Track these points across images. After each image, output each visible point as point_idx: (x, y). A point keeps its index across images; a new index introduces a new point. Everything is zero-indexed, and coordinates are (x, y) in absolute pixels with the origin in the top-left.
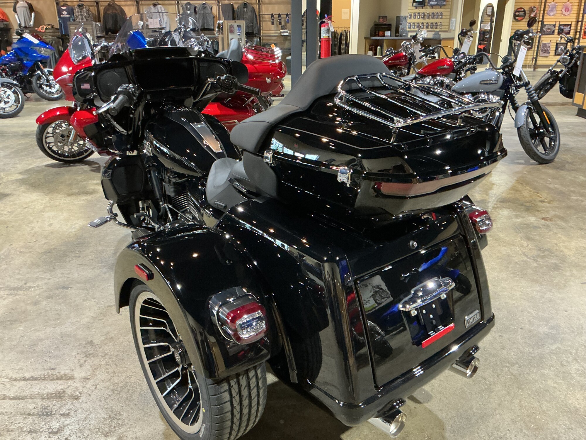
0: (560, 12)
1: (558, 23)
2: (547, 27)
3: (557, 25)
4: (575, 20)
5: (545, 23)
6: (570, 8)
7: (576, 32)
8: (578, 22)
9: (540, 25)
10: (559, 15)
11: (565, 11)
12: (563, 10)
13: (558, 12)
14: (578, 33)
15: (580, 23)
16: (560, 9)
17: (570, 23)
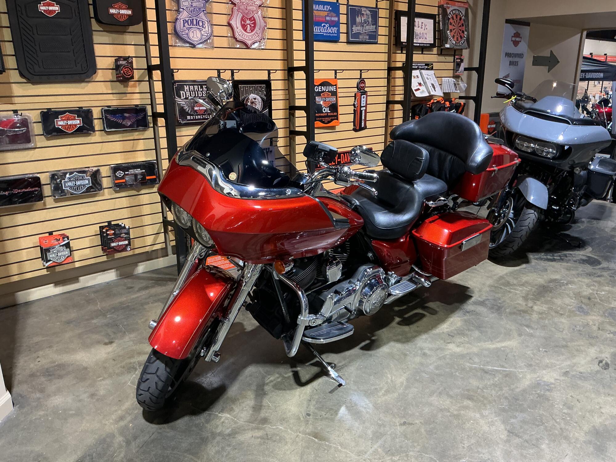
0: (225, 31)
1: (226, 76)
2: (186, 92)
4: (279, 65)
5: (178, 76)
6: (256, 16)
7: (292, 109)
8: (290, 71)
9: (158, 86)
10: (224, 42)
11: (244, 27)
12: (236, 23)
13: (217, 30)
14: (300, 114)
15: (300, 75)
17: (264, 76)
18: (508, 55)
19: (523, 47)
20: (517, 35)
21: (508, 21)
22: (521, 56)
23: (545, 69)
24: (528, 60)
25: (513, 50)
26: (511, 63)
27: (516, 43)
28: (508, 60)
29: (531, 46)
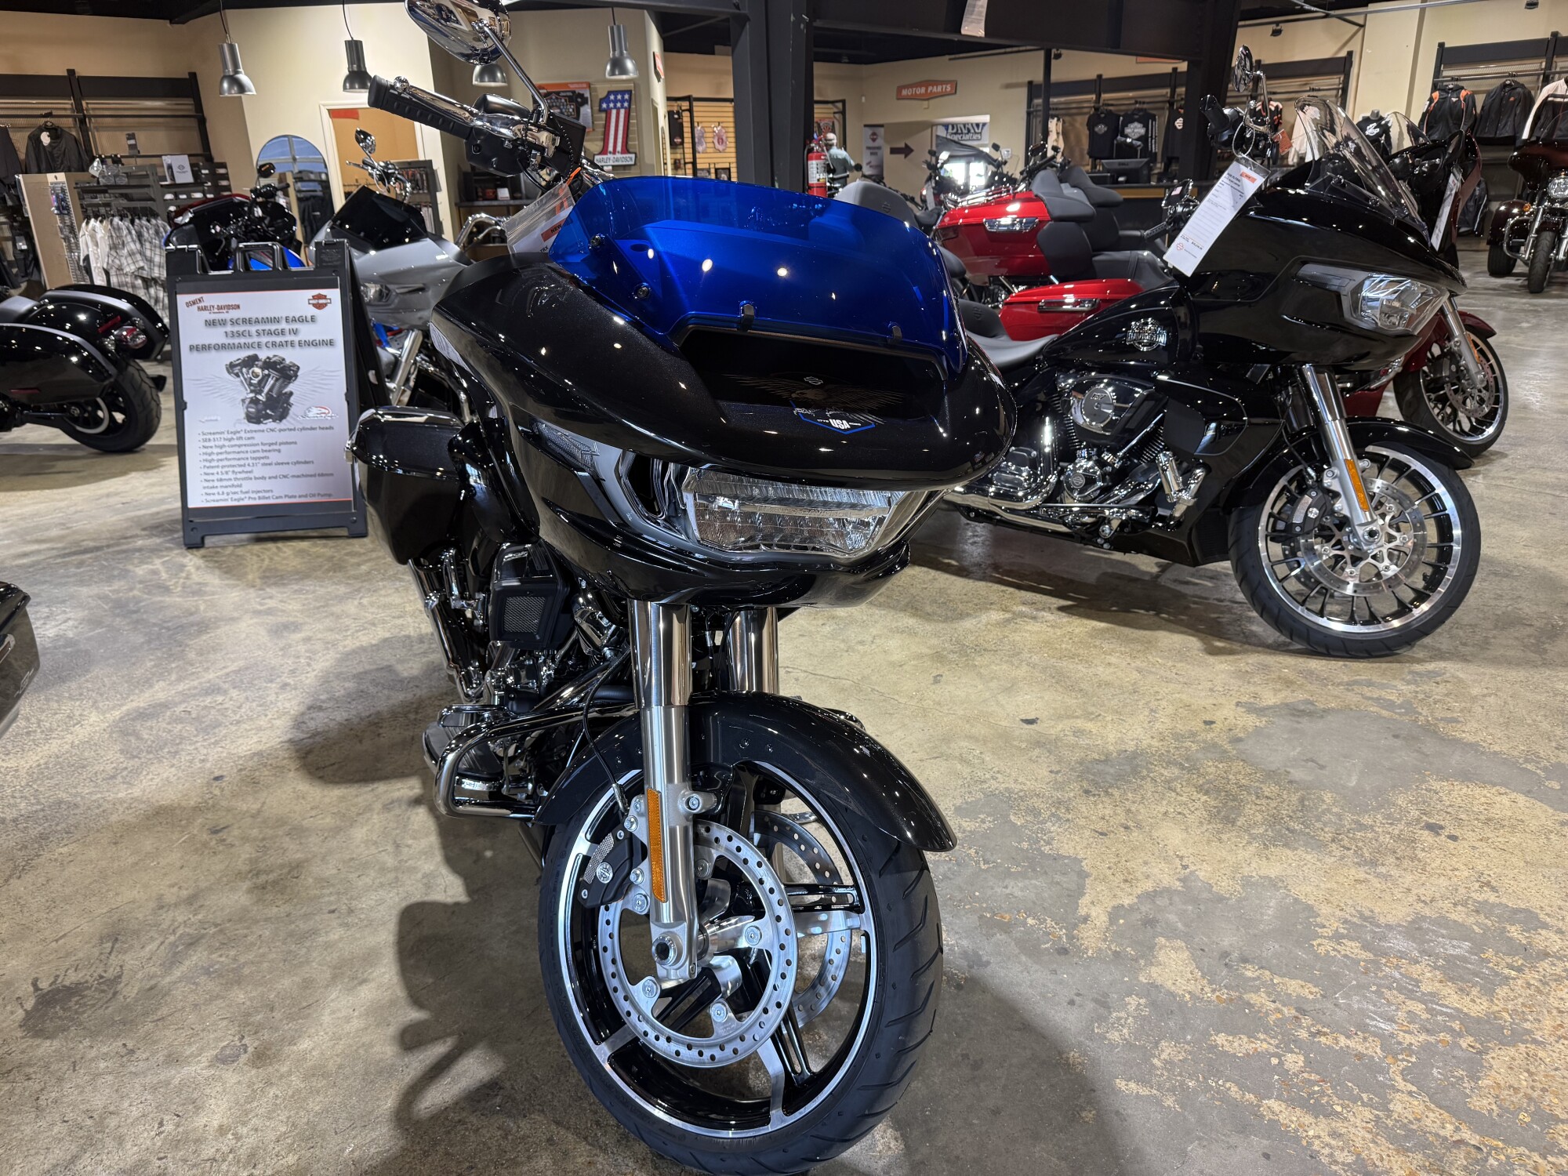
0: (712, 145)
1: (714, 166)
3: (713, 171)
6: (725, 140)
10: (712, 149)
16: (711, 140)
17: (727, 166)
18: (868, 148)
19: (879, 142)
20: (874, 134)
21: (866, 126)
22: (879, 148)
23: (903, 156)
24: (886, 150)
25: (871, 144)
26: (872, 154)
27: (874, 140)
28: (869, 152)
29: (886, 141)
